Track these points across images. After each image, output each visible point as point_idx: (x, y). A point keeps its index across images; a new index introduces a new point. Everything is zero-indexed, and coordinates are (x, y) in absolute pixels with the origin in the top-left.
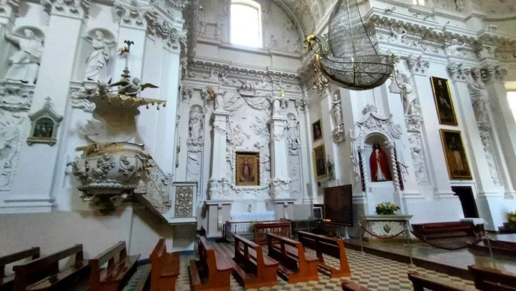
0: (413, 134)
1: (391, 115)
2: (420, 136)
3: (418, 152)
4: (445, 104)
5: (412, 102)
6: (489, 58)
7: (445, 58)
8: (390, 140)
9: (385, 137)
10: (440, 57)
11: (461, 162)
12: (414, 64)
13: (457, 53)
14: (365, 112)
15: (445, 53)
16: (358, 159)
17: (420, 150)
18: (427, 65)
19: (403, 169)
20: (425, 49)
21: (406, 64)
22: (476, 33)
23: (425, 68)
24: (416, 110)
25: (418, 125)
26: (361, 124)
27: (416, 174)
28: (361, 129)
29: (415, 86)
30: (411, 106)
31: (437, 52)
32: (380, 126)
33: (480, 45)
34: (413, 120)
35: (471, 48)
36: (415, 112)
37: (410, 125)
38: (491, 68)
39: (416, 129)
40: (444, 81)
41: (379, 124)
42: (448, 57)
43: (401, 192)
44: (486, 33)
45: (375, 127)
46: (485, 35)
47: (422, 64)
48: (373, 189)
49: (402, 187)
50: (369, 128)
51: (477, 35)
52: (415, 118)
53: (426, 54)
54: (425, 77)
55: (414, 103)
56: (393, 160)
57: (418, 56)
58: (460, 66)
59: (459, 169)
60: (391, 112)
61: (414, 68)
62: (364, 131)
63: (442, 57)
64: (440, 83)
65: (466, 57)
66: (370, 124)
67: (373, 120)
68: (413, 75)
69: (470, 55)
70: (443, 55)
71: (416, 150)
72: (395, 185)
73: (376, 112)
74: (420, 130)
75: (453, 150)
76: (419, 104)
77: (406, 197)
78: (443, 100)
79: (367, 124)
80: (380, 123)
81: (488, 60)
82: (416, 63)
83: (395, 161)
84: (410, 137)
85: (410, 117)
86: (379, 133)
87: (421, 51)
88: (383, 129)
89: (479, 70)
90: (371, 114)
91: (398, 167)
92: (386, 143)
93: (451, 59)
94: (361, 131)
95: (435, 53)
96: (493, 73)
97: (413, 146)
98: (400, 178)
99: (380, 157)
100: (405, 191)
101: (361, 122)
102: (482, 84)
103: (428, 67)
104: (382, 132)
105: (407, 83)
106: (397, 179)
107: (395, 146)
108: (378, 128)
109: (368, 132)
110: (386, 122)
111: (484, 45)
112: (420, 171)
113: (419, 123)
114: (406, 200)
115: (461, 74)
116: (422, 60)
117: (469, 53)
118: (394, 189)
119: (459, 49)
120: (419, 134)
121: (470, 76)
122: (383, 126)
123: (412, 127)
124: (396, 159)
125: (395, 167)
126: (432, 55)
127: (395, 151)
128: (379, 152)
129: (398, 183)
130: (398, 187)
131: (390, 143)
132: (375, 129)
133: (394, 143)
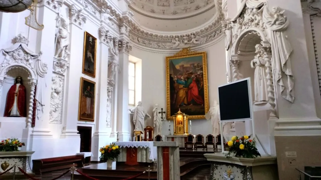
0: (58, 76)
1: (40, 53)
2: (64, 80)
3: (58, 93)
4: (90, 57)
5: (64, 47)
6: (125, 34)
7: (99, 21)
8: (33, 77)
9: (30, 73)
10: (96, 18)
11: (90, 107)
12: (74, 14)
13: (108, 21)
14: (15, 41)
15: (101, 17)
17: (60, 92)
18: (84, 20)
19: (39, 107)
20: (87, 7)
21: (69, 11)
22: (122, 13)
23: (82, 22)
24: (66, 55)
25: (64, 69)
26: (7, 53)
27: (51, 113)
28: (5, 59)
29: (70, 34)
30: (62, 50)
31: (95, 13)
32: (28, 61)
33: (123, 22)
34: (61, 63)
35: (117, 22)
36: (64, 57)
37: (57, 68)
38: (124, 42)
39: (62, 72)
40: (94, 39)
41: (26, 58)
42: (101, 21)
43: (30, 129)
44: (127, 15)
45: (21, 60)
46: (126, 16)
47: (81, 17)
48: (2, 125)
49: (33, 124)
50: (15, 59)
51: (122, 14)
52: (63, 63)
53: (86, 11)
54: (80, 29)
55: (66, 49)
56: (32, 96)
57: (79, 9)
58: (107, 31)
59: (87, 113)
60: (42, 50)
61: (74, 18)
62: (9, 61)
63: (98, 19)
64: (91, 40)
65: (113, 27)
66: (17, 56)
67: (22, 53)
68: (71, 24)
69: (115, 27)
70: (99, 18)
71: (56, 91)
72: (27, 122)
73: (27, 45)
74: (65, 74)
75: (86, 96)
76: (69, 50)
77: (34, 133)
78: (89, 54)
79: (14, 54)
80: (28, 57)
81: (124, 35)
82: (76, 14)
83: (33, 98)
84: (54, 78)
85: (59, 60)
86: (25, 68)
87: (83, 6)
88: (30, 64)
89: (118, 40)
90: (21, 45)
91: (34, 104)
92: (29, 78)
93: (103, 24)
94: (5, 61)
95: (93, 14)
96: (125, 46)
97: (54, 86)
98: (34, 115)
99: (19, 91)
100: (35, 129)
101: (7, 51)
102: (117, 51)
103: (85, 22)
104: (28, 67)
105: (64, 28)
106: (30, 116)
107: (37, 84)
108: (25, 62)
109: (13, 63)
110: (34, 59)
111: (124, 24)
112: (55, 111)
113: (66, 67)
114: (34, 136)
115: (106, 38)
116: (81, 14)
117: (115, 25)
118: (25, 125)
119: (110, 19)
120: (63, 77)
121: (112, 42)
122: (30, 61)
123: (58, 69)
124: (34, 96)
125: (31, 104)
126: (90, 14)
127: (36, 88)
128: (20, 87)
129: (30, 120)
130: (30, 124)
131: (33, 79)
132: (21, 62)
133: (37, 81)
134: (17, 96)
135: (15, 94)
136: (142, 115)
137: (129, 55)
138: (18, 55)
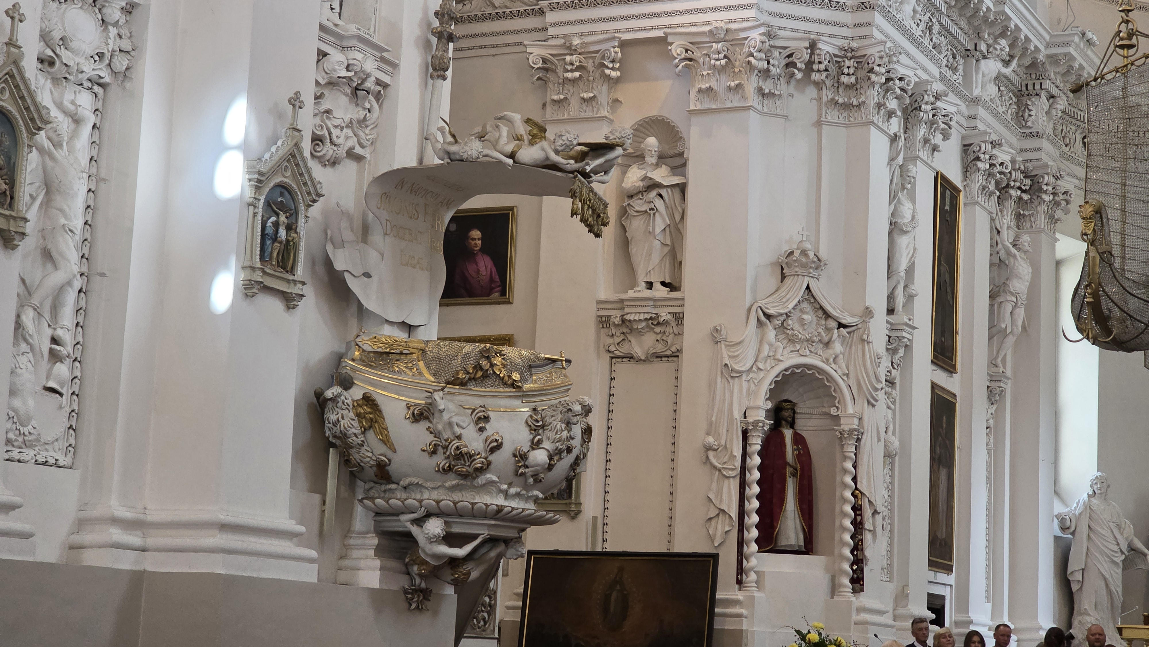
1: (867, 313)
2: (895, 401)
4: (945, 284)
6: (1048, 136)
7: (966, 100)
8: (848, 406)
9: (837, 389)
10: (959, 93)
11: (945, 507)
14: (781, 269)
16: (738, 453)
18: (944, 127)
19: (868, 520)
22: (1047, 37)
25: (898, 359)
26: (768, 316)
31: (955, 69)
33: (1042, 79)
34: (899, 339)
38: (1050, 178)
39: (893, 374)
43: (851, 600)
44: (1072, 50)
45: (811, 343)
46: (1066, 55)
48: (768, 582)
49: (858, 583)
50: (791, 342)
51: (1048, 45)
52: (906, 335)
56: (849, 479)
58: (995, 146)
59: (939, 534)
63: (962, 97)
66: (797, 327)
67: (811, 316)
70: (963, 87)
72: (835, 573)
74: (898, 376)
75: (939, 461)
76: (913, 279)
78: (944, 272)
81: (1044, 143)
83: (852, 485)
85: (896, 327)
86: (819, 371)
90: (808, 290)
91: (857, 509)
93: (981, 111)
96: (1049, 197)
98: (857, 548)
101: (771, 310)
106: (845, 551)
109: (790, 357)
111: (1047, 85)
113: (902, 351)
120: (893, 392)
122: (838, 347)
124: (855, 479)
125: (847, 509)
129: (845, 567)
130: (846, 581)
132: (811, 352)
133: (860, 419)
134: (794, 475)
135: (789, 470)
136: (1116, 548)
137: (1058, 235)
138: (802, 322)
